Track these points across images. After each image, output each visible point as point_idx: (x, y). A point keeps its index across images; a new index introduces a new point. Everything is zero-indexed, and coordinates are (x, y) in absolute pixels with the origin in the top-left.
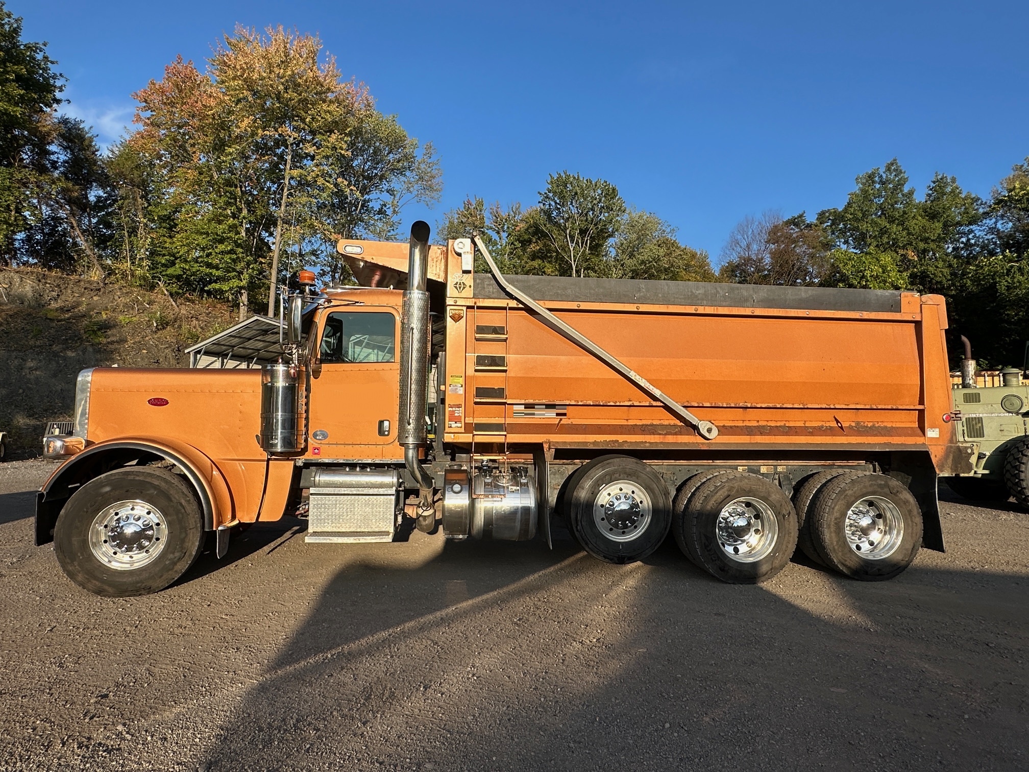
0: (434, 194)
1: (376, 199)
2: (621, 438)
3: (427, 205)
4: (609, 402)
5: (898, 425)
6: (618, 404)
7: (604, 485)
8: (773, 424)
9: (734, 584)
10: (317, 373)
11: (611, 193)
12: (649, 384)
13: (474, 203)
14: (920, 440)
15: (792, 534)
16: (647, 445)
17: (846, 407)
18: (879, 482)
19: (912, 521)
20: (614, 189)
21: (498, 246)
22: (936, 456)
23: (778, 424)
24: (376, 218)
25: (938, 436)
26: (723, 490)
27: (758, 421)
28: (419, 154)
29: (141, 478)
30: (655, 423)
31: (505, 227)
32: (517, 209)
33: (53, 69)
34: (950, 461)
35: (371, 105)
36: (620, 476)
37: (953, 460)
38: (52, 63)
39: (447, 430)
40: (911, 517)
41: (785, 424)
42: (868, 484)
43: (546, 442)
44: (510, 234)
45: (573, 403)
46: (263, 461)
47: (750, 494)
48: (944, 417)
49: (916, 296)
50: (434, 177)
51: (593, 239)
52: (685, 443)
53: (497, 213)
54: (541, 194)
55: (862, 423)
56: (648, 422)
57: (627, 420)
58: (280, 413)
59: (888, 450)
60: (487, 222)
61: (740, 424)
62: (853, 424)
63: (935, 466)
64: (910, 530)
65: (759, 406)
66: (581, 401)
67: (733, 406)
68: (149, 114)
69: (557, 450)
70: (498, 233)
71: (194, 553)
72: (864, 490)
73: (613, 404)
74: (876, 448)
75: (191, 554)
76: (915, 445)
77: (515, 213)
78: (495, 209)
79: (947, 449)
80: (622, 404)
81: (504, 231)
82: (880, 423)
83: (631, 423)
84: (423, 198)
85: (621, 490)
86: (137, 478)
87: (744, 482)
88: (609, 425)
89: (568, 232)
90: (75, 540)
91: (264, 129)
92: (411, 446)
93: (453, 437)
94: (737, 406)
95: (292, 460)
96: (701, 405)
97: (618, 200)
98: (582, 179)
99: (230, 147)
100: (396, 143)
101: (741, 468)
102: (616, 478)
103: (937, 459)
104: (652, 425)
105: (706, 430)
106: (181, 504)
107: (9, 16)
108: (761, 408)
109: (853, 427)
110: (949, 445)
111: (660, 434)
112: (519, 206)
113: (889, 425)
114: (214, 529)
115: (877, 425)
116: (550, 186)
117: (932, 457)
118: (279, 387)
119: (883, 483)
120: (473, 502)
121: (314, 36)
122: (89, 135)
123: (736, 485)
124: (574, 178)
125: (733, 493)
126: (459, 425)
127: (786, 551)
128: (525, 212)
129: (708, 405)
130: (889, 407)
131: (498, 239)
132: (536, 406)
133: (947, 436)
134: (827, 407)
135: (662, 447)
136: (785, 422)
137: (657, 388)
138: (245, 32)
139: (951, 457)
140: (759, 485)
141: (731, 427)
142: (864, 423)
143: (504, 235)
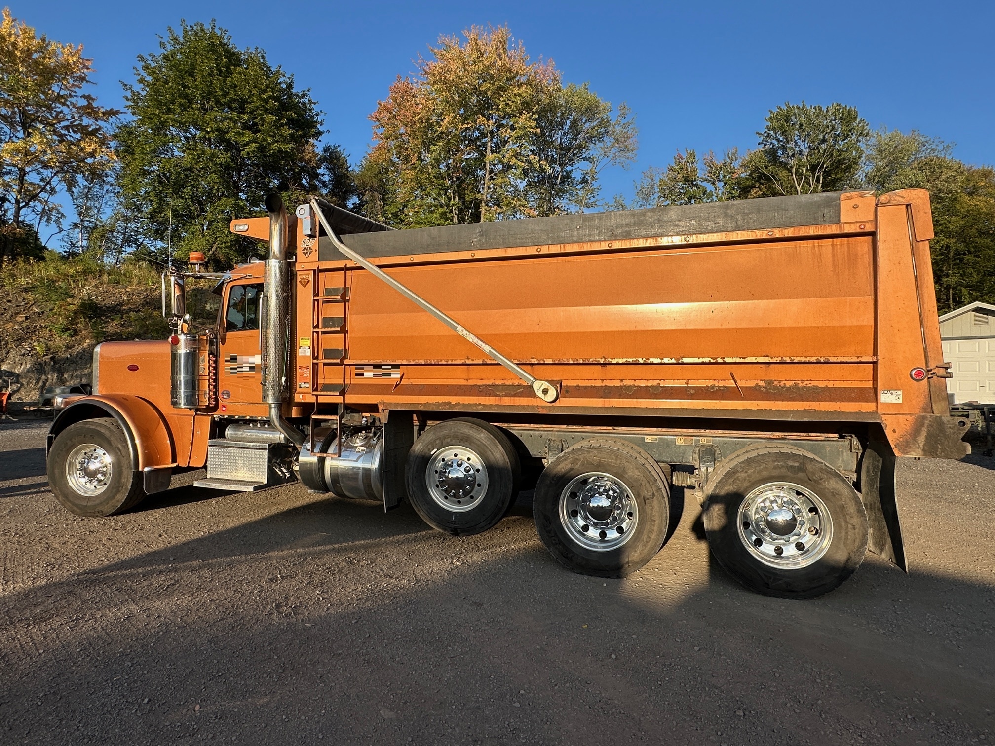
0: (630, 154)
1: (579, 169)
2: (453, 400)
3: (623, 167)
4: (441, 361)
5: (838, 385)
6: (450, 362)
7: (436, 450)
8: (643, 384)
9: (581, 573)
10: (223, 341)
11: (848, 118)
12: (477, 340)
13: (685, 156)
14: (867, 407)
15: (657, 522)
16: (481, 407)
17: (742, 360)
18: (790, 463)
19: (846, 522)
20: (850, 112)
21: (714, 197)
22: (894, 431)
23: (650, 384)
24: (579, 187)
25: (900, 401)
26: (565, 462)
27: (622, 381)
28: (613, 116)
29: (93, 427)
30: (497, 383)
31: (721, 177)
32: (733, 154)
33: (316, 108)
34: (922, 439)
35: (557, 79)
36: (451, 440)
37: (926, 437)
38: (315, 104)
39: (298, 390)
40: (844, 515)
41: (659, 384)
42: (771, 465)
43: (380, 403)
44: (725, 183)
45: (405, 362)
46: (192, 416)
47: (600, 469)
48: (913, 372)
49: (868, 195)
50: (628, 138)
51: (827, 174)
52: (523, 407)
53: (711, 161)
54: (759, 134)
55: (777, 383)
56: (490, 382)
57: (467, 380)
58: (182, 376)
59: (806, 420)
60: (700, 174)
61: (598, 383)
62: (762, 384)
63: (893, 446)
64: (843, 534)
65: (614, 361)
66: (414, 360)
67: (581, 361)
68: (382, 130)
69: (391, 412)
70: (713, 183)
71: (130, 488)
72: (765, 474)
73: (445, 363)
74: (788, 417)
75: (126, 489)
76: (859, 413)
77: (732, 160)
78: (709, 158)
79: (917, 420)
80: (453, 363)
81: (720, 181)
82: (806, 382)
83: (471, 383)
84: (618, 161)
85: (456, 455)
86: (91, 427)
87: (591, 454)
88: (447, 385)
89: (794, 170)
90: (57, 471)
91: (463, 124)
92: (273, 405)
93: (301, 397)
94: (587, 362)
95: (209, 415)
96: (542, 362)
97: (859, 123)
98: (809, 108)
99: (435, 145)
100: (590, 110)
101: (650, 437)
102: (447, 443)
103: (896, 435)
104: (494, 385)
105: (541, 392)
106: (118, 448)
107: (284, 76)
108: (618, 364)
109: (760, 387)
110: (922, 414)
111: (496, 396)
112: (736, 152)
113: (822, 385)
114: (140, 470)
115: (800, 385)
116: (769, 124)
117: (888, 432)
118: (180, 355)
119: (797, 464)
120: (322, 461)
121: (503, 26)
122: (343, 156)
123: (581, 457)
124: (799, 108)
125: (578, 466)
126: (307, 386)
127: (647, 542)
128: (744, 157)
129: (551, 362)
130: (814, 359)
131: (713, 190)
132: (383, 367)
133: (920, 401)
134: (712, 361)
135: (494, 410)
136: (658, 381)
137: (487, 344)
138: (447, 41)
139: (924, 433)
140: (613, 459)
141: (586, 387)
142: (780, 382)
143: (720, 185)
